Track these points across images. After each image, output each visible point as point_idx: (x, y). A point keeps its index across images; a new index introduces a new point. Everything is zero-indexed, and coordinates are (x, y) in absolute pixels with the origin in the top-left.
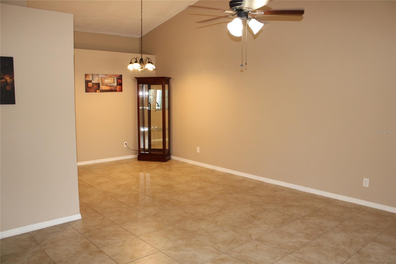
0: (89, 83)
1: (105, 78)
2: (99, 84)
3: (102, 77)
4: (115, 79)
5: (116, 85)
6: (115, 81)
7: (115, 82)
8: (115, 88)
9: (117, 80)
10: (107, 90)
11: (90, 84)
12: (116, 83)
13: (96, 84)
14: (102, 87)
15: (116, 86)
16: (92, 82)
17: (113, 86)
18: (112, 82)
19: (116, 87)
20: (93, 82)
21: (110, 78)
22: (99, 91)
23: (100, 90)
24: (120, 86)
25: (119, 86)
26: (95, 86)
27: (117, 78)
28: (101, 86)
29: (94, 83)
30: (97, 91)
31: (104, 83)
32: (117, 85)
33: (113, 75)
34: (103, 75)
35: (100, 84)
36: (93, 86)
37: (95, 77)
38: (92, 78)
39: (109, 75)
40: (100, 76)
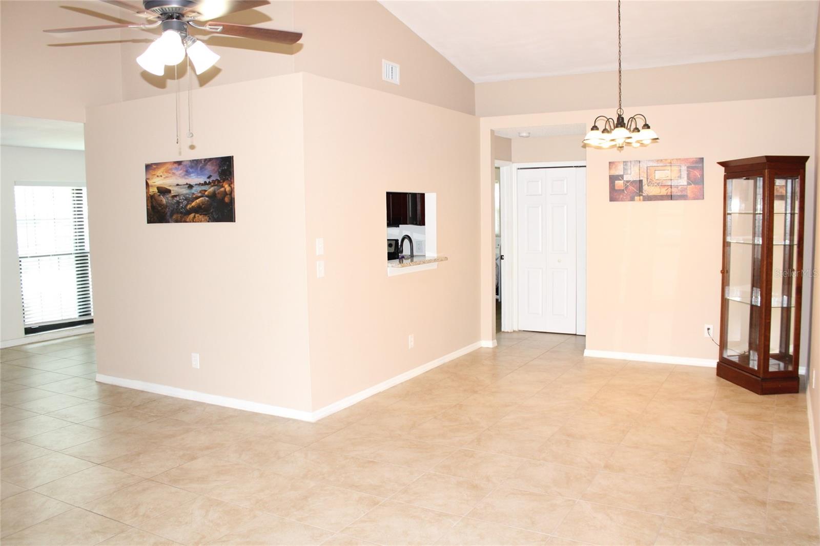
0: (616, 182)
1: (657, 168)
2: (641, 181)
3: (647, 167)
4: (684, 168)
5: (686, 184)
6: (682, 173)
7: (682, 176)
8: (681, 191)
9: (687, 171)
10: (662, 196)
11: (619, 184)
12: (686, 178)
13: (634, 182)
14: (648, 190)
15: (686, 187)
16: (624, 179)
17: (677, 187)
18: (675, 177)
19: (686, 189)
20: (626, 178)
21: (669, 168)
22: (641, 197)
23: (642, 195)
24: (697, 186)
25: (693, 185)
26: (631, 188)
27: (688, 167)
28: (645, 187)
29: (628, 182)
30: (637, 198)
31: (653, 179)
32: (689, 184)
33: (677, 159)
34: (652, 161)
35: (643, 181)
36: (626, 188)
37: (632, 166)
38: (625, 169)
39: (666, 160)
40: (644, 165)
